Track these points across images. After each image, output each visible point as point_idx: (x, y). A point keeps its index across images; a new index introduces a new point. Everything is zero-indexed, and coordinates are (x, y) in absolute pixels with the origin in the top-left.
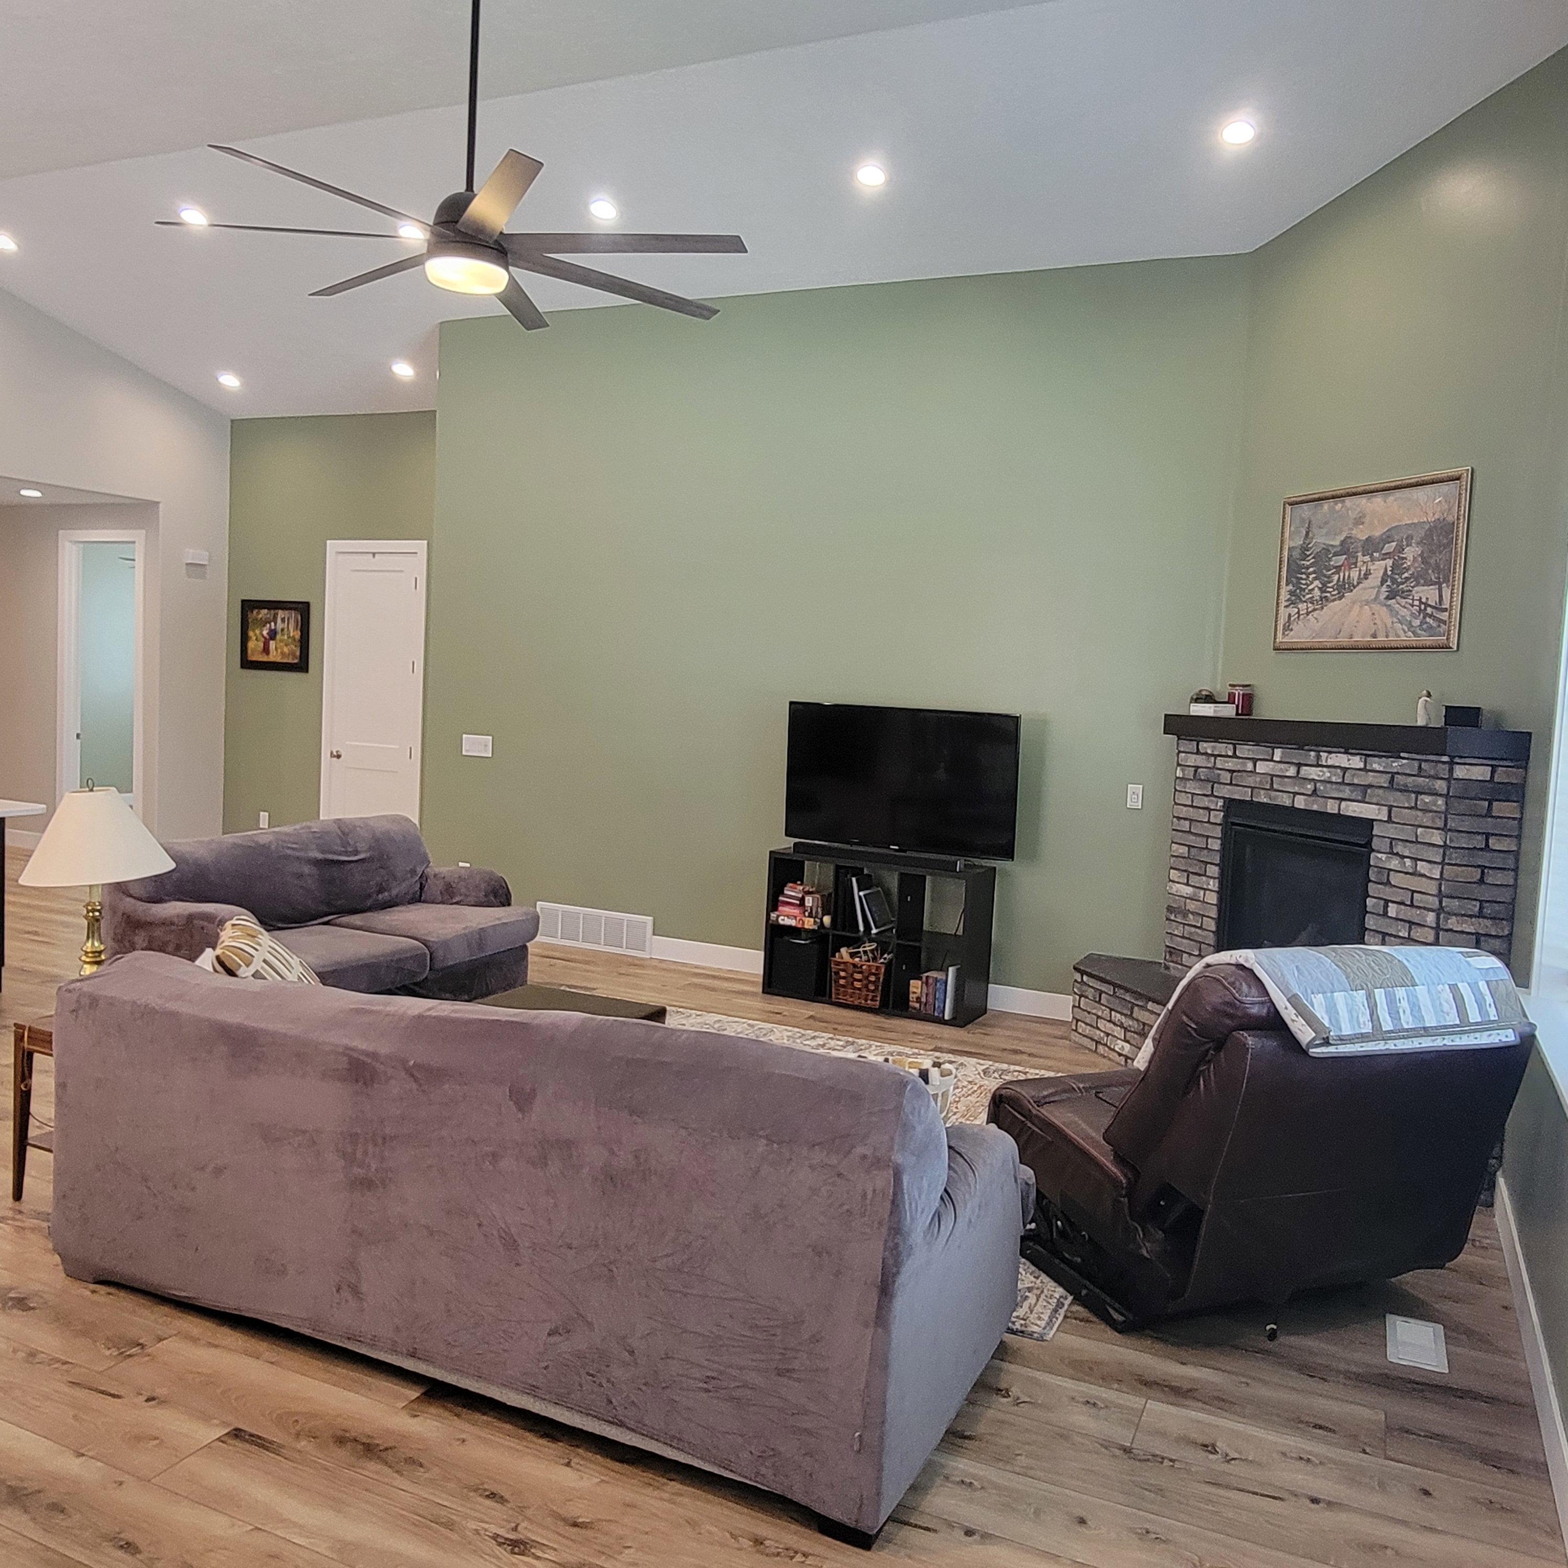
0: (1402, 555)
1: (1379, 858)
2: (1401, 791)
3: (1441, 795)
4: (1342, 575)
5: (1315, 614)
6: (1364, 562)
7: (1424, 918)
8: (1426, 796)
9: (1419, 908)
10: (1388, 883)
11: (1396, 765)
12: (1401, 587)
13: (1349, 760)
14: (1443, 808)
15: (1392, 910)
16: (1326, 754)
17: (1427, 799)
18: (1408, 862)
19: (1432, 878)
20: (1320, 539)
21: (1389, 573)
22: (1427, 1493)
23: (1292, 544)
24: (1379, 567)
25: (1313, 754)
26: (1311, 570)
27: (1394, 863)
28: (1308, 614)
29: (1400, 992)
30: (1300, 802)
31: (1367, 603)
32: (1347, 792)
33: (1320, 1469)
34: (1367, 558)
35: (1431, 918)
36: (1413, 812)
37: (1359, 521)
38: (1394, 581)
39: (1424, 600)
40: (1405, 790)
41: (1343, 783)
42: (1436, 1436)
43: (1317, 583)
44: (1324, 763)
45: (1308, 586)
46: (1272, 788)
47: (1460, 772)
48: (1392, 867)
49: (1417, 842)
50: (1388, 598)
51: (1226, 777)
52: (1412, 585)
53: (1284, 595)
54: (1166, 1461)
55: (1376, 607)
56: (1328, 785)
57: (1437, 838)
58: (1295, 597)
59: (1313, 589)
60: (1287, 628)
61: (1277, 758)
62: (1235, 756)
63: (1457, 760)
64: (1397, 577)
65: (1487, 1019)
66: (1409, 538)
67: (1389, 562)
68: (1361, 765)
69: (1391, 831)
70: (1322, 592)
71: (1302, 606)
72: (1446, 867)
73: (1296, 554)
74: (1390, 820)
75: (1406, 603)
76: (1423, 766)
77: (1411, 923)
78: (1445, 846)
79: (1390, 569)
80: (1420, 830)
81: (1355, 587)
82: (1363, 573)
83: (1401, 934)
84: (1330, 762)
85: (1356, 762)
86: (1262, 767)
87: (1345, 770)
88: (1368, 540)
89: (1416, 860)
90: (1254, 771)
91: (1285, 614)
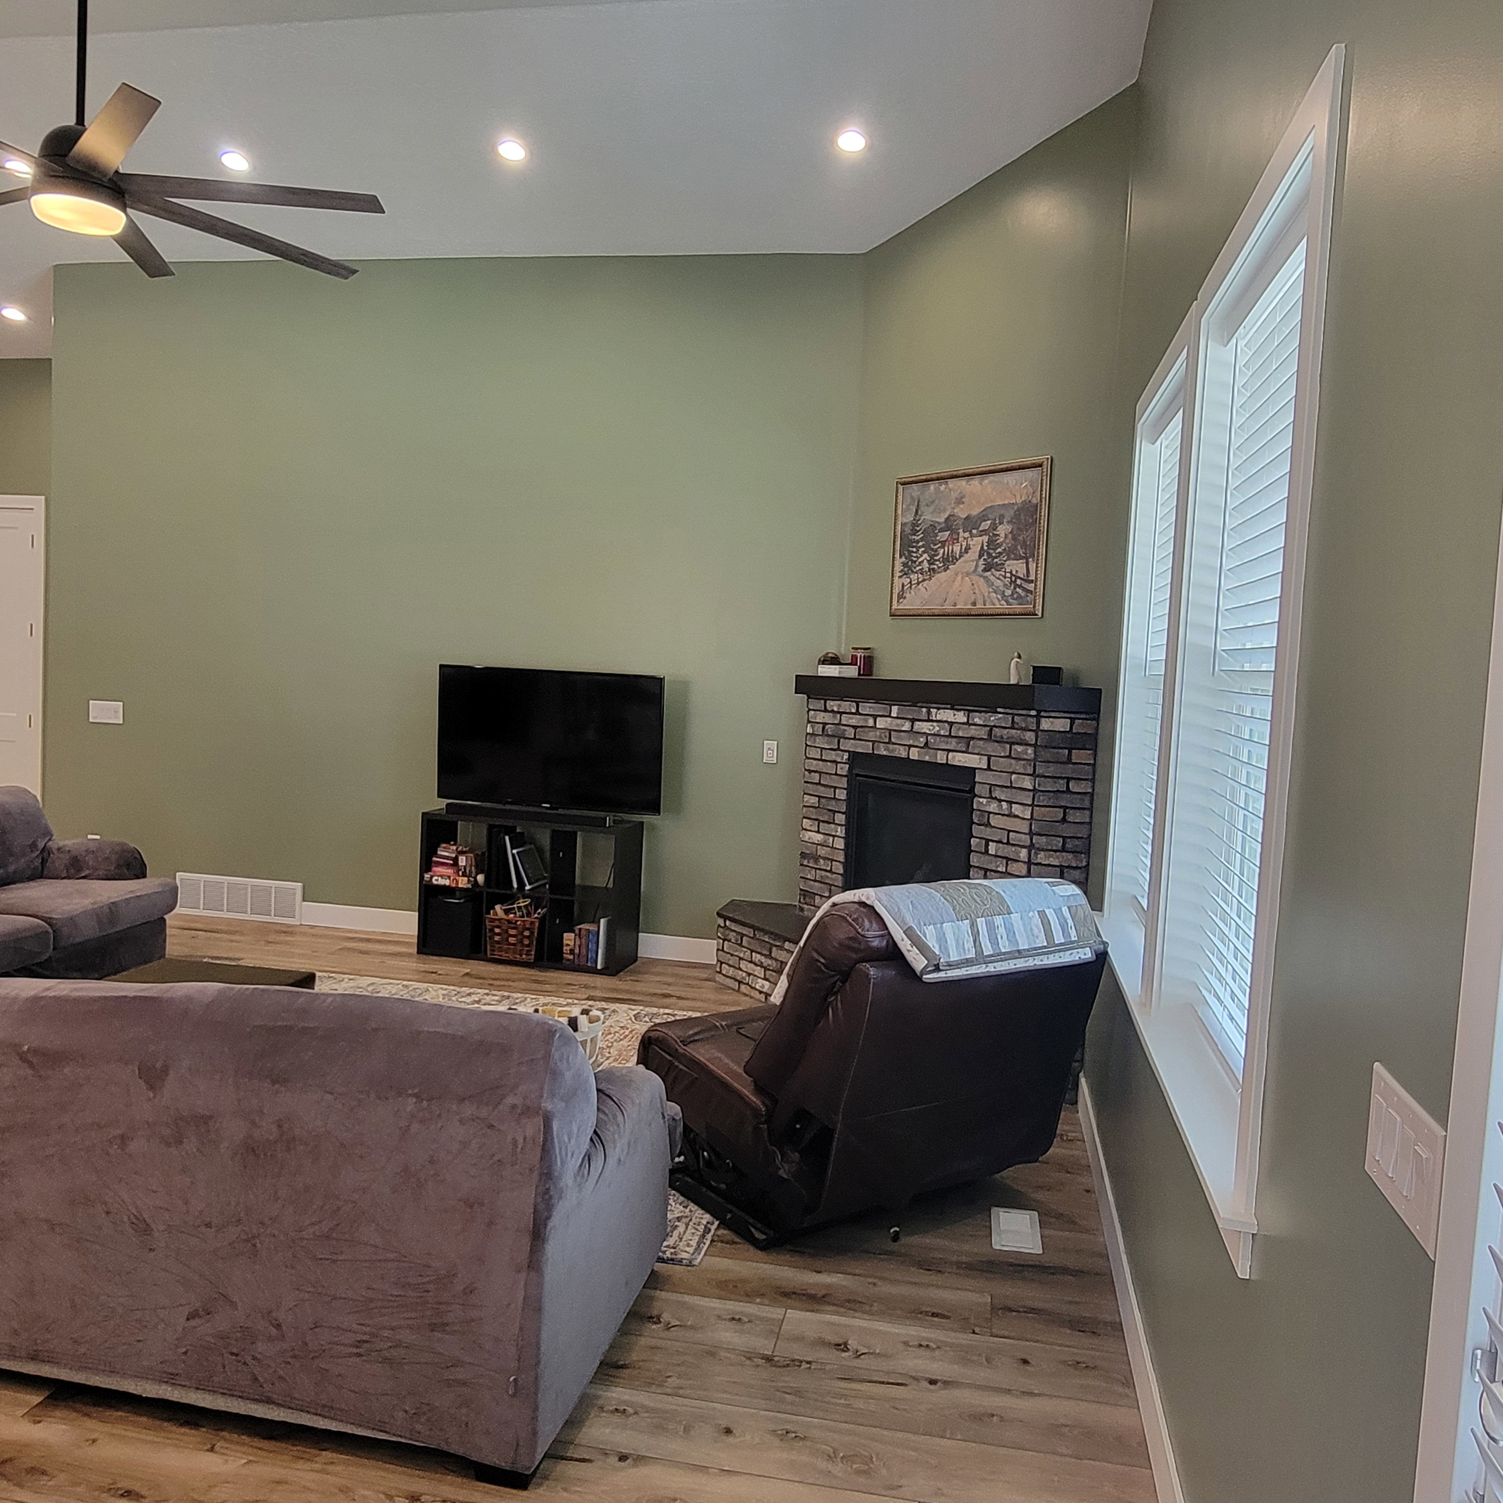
0: (995, 532)
1: (980, 803)
2: (997, 742)
3: (1030, 745)
4: (946, 549)
5: (925, 584)
6: (965, 538)
7: (1018, 853)
8: (1018, 746)
9: (1014, 845)
10: (988, 825)
11: (993, 719)
12: (995, 560)
13: (954, 715)
14: (1033, 756)
15: (992, 848)
16: (935, 710)
17: (1020, 749)
18: (1004, 805)
19: (1024, 819)
20: (928, 516)
21: (985, 548)
22: (1025, 1362)
23: (905, 521)
24: (977, 543)
25: (924, 710)
26: (921, 544)
27: (993, 807)
28: (918, 583)
29: (998, 920)
30: (914, 754)
31: (968, 574)
32: (953, 744)
33: (937, 1353)
34: (967, 535)
35: (1024, 854)
36: (1009, 760)
37: (959, 501)
38: (989, 555)
39: (1014, 573)
40: (1001, 741)
41: (950, 736)
42: (1032, 1310)
43: (925, 555)
44: (934, 718)
45: (918, 558)
46: (890, 742)
47: (1045, 724)
48: (991, 810)
49: (1011, 787)
50: (985, 570)
51: (850, 733)
52: (1004, 559)
53: (898, 567)
54: (804, 1363)
55: (975, 578)
56: (938, 738)
57: (1028, 783)
58: (907, 570)
59: (922, 562)
60: (901, 596)
61: (894, 714)
63: (1043, 714)
64: (991, 551)
65: (1069, 940)
66: (1002, 517)
67: (986, 538)
68: (965, 720)
69: (990, 778)
70: (930, 564)
71: (914, 577)
72: (1035, 808)
73: (908, 530)
74: (989, 768)
75: (1000, 575)
76: (1015, 720)
77: (1008, 859)
78: (1034, 790)
79: (986, 544)
80: (1014, 776)
81: (957, 560)
82: (963, 548)
83: (999, 869)
84: (938, 718)
85: (961, 717)
86: (881, 723)
87: (951, 724)
88: (968, 518)
89: (1010, 803)
90: (874, 726)
91: (899, 583)
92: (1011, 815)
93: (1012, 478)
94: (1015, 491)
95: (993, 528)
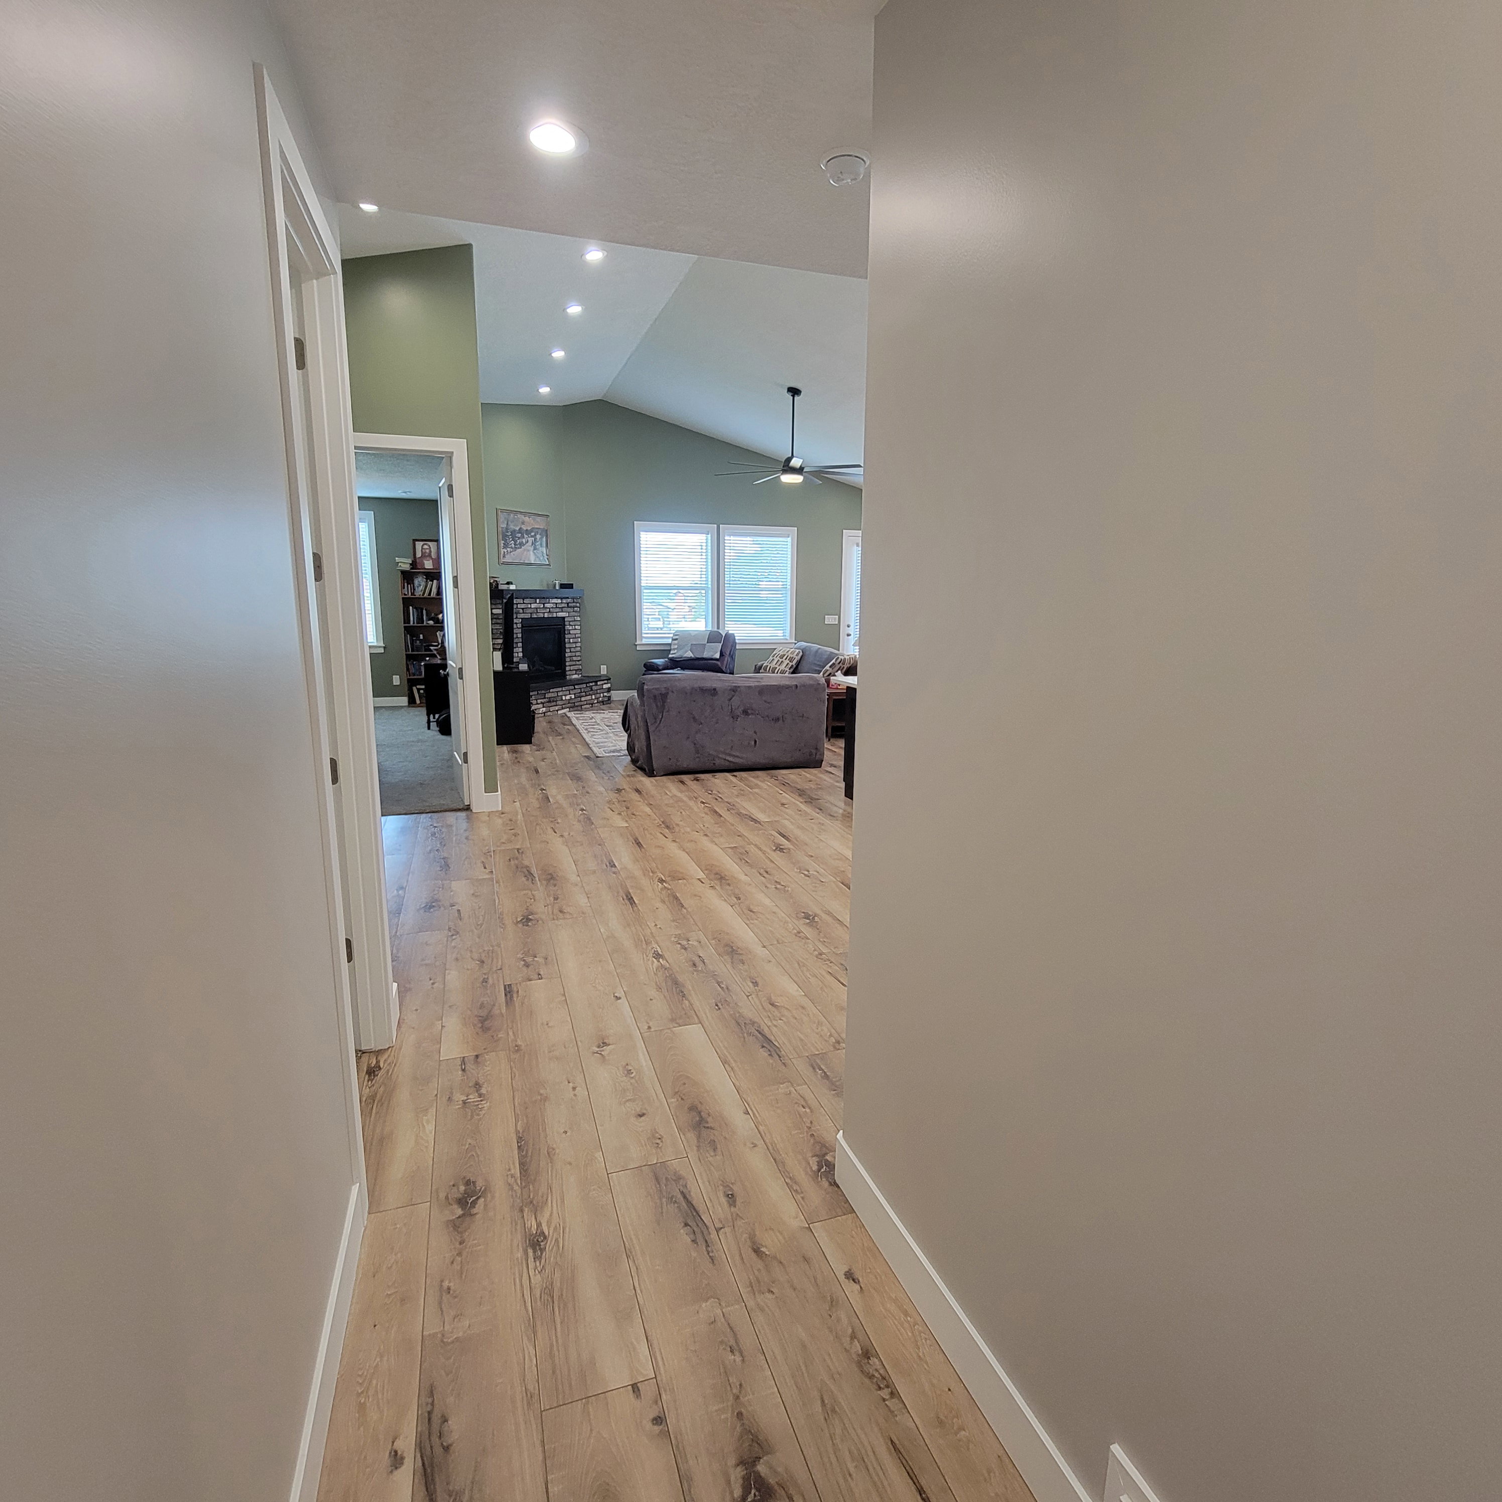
0: (536, 537)
1: (567, 627)
4: (520, 540)
5: (514, 552)
10: (570, 633)
11: (569, 600)
14: (580, 611)
15: (571, 641)
16: (550, 599)
17: (576, 609)
21: (533, 542)
23: (502, 526)
25: (547, 599)
26: (510, 537)
27: (571, 628)
28: (510, 552)
30: (546, 615)
32: (558, 610)
34: (526, 536)
37: (523, 523)
40: (571, 607)
41: (556, 608)
43: (513, 542)
44: (551, 602)
46: (537, 612)
49: (575, 621)
50: (534, 550)
51: (521, 611)
53: (502, 545)
56: (552, 609)
58: (506, 546)
59: (511, 544)
60: (504, 556)
61: (538, 602)
62: (524, 603)
64: (535, 543)
66: (538, 532)
67: (533, 539)
69: (570, 619)
70: (515, 545)
71: (509, 549)
73: (504, 530)
74: (569, 616)
75: (538, 552)
76: (573, 600)
77: (576, 643)
80: (575, 617)
82: (527, 541)
83: (574, 646)
85: (559, 601)
86: (533, 606)
87: (556, 603)
88: (527, 530)
89: (575, 626)
90: (531, 608)
91: (502, 551)
92: (575, 629)
93: (539, 519)
94: (540, 524)
95: (535, 535)
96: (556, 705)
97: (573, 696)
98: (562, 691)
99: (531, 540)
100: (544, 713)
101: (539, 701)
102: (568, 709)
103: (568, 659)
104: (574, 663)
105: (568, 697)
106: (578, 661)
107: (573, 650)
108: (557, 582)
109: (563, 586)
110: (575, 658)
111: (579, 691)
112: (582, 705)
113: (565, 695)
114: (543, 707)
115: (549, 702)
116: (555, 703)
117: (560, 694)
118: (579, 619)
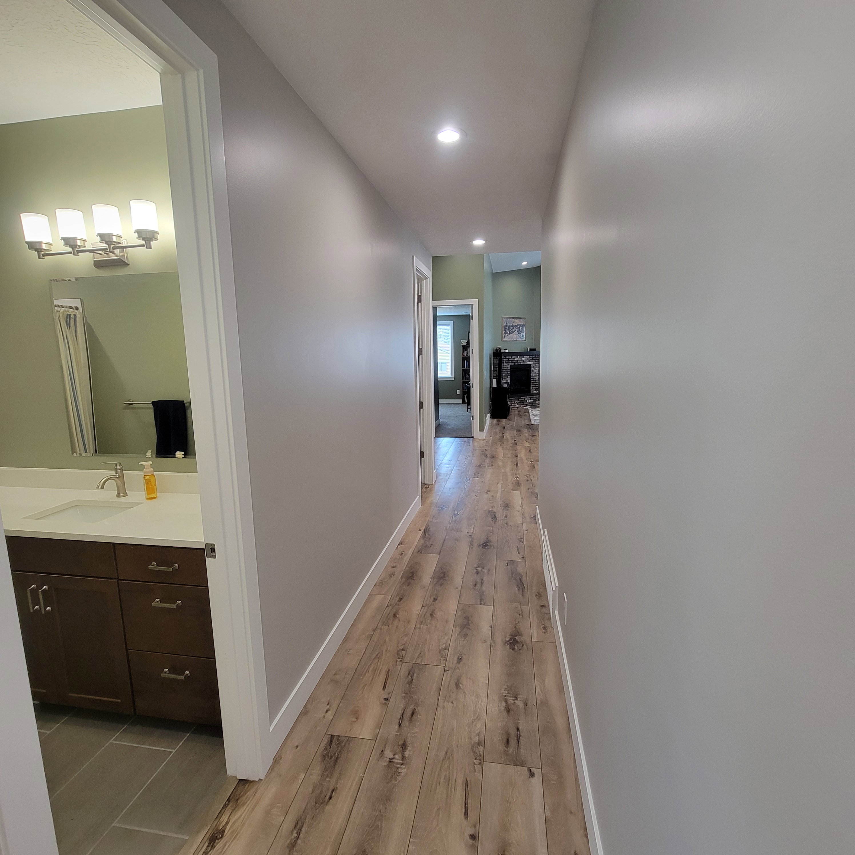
1: (532, 369)
5: (508, 336)
10: (533, 372)
11: (533, 356)
15: (534, 375)
17: (537, 360)
27: (534, 369)
30: (522, 363)
32: (528, 361)
37: (514, 322)
40: (534, 359)
44: (524, 357)
46: (517, 362)
49: (536, 366)
51: (510, 362)
61: (518, 357)
69: (533, 365)
71: (506, 334)
77: (536, 376)
85: (529, 357)
86: (516, 359)
87: (527, 358)
88: (515, 325)
90: (515, 360)
91: (504, 335)
92: (536, 370)
93: (521, 320)
94: (521, 322)
95: (519, 327)
96: (524, 404)
97: (532, 401)
98: (527, 398)
99: (517, 329)
100: (518, 408)
101: (515, 402)
102: (529, 407)
103: (532, 384)
104: (535, 386)
105: (530, 401)
106: (537, 385)
107: (534, 379)
108: (528, 348)
109: (531, 350)
110: (535, 383)
111: (535, 398)
112: (536, 405)
113: (528, 400)
114: (517, 405)
115: (520, 403)
116: (523, 403)
117: (526, 399)
118: (538, 365)
